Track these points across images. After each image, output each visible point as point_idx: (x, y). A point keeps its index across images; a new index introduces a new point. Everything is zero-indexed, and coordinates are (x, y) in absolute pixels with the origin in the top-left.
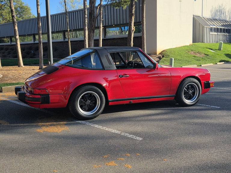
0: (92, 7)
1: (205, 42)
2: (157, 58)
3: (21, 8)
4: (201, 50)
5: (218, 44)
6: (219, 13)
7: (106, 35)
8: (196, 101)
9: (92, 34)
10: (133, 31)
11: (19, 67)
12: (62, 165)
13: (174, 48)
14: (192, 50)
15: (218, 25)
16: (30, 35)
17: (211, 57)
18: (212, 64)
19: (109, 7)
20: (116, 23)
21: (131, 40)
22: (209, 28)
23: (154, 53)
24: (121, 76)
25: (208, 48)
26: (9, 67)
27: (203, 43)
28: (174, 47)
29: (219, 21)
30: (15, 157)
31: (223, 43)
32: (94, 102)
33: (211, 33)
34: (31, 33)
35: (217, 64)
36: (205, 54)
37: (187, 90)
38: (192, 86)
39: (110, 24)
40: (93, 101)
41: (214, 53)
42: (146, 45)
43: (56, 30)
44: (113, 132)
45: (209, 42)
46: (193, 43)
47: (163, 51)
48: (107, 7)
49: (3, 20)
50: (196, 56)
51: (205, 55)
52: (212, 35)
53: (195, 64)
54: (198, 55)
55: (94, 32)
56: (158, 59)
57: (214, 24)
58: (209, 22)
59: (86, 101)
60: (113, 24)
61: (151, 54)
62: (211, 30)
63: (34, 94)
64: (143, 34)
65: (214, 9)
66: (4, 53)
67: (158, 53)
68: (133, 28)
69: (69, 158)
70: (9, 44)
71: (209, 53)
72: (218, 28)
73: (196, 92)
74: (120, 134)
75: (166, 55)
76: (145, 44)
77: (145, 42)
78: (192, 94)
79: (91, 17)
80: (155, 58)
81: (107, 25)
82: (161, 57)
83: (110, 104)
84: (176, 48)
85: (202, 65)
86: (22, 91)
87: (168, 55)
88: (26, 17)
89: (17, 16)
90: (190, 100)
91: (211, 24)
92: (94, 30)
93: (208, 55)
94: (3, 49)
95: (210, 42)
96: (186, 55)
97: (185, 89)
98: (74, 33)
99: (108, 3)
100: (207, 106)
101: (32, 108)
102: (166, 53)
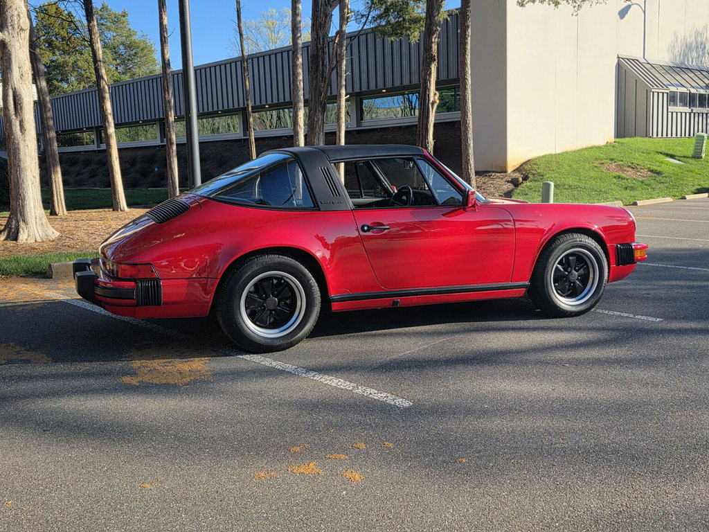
0: (318, 37)
1: (655, 136)
2: (508, 182)
3: (129, 47)
4: (638, 158)
5: (693, 141)
6: (694, 54)
7: (362, 119)
8: (593, 301)
9: (321, 117)
10: (433, 104)
11: (114, 210)
12: (170, 470)
13: (559, 154)
14: (612, 160)
15: (694, 84)
16: (149, 121)
17: (668, 179)
18: (669, 199)
19: (370, 37)
20: (389, 84)
21: (427, 130)
22: (665, 95)
23: (499, 170)
24: (366, 228)
25: (661, 153)
26: (89, 211)
27: (647, 139)
28: (558, 151)
29: (697, 73)
30: (48, 449)
31: (706, 138)
32: (288, 302)
33: (671, 108)
34: (153, 117)
35: (684, 198)
36: (652, 171)
37: (565, 270)
38: (580, 259)
39: (373, 87)
40: (287, 299)
41: (679, 167)
42: (472, 145)
43: (221, 108)
44: (334, 384)
45: (665, 135)
46: (617, 140)
47: (525, 163)
48: (364, 37)
49: (79, 83)
50: (624, 175)
51: (652, 174)
52: (675, 114)
53: (617, 199)
54: (630, 173)
55: (324, 109)
56: (511, 186)
57: (683, 82)
58: (668, 76)
59: (265, 299)
60: (380, 86)
61: (489, 172)
62: (672, 98)
63: (121, 279)
64: (465, 114)
65: (679, 40)
66: (79, 173)
67: (510, 170)
68: (434, 95)
69: (194, 451)
70: (94, 147)
71: (663, 168)
72: (694, 94)
73: (591, 276)
74: (351, 391)
75: (534, 174)
76: (471, 142)
77: (470, 135)
78: (581, 281)
79: (317, 67)
80: (503, 182)
81: (364, 88)
82: (521, 179)
83: (335, 307)
84: (567, 153)
85: (638, 202)
86: (91, 271)
87: (539, 174)
88: (141, 72)
89: (117, 68)
90: (574, 299)
91: (674, 82)
92: (325, 104)
93: (659, 173)
94: (77, 162)
95: (669, 135)
96: (592, 174)
97: (557, 267)
98: (274, 113)
99: (366, 27)
100: (625, 315)
101: (124, 321)
102: (535, 167)
